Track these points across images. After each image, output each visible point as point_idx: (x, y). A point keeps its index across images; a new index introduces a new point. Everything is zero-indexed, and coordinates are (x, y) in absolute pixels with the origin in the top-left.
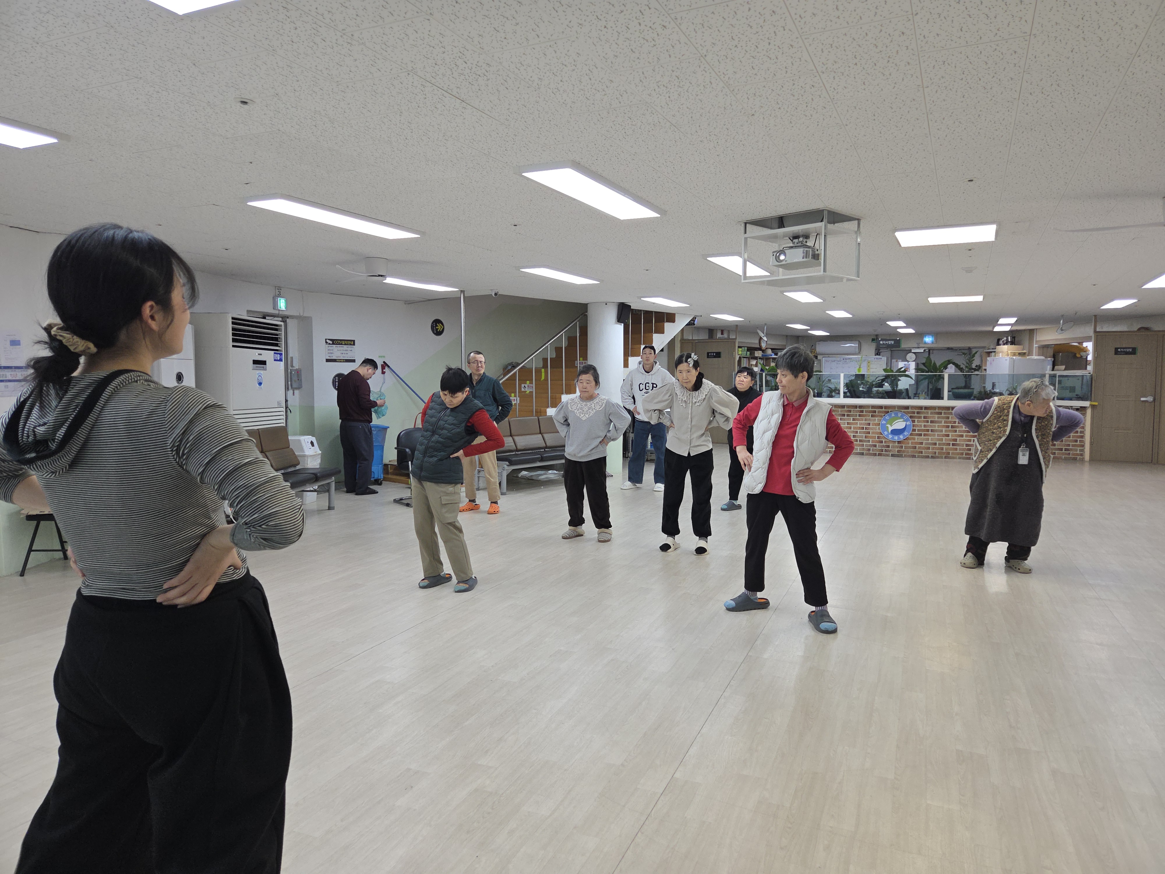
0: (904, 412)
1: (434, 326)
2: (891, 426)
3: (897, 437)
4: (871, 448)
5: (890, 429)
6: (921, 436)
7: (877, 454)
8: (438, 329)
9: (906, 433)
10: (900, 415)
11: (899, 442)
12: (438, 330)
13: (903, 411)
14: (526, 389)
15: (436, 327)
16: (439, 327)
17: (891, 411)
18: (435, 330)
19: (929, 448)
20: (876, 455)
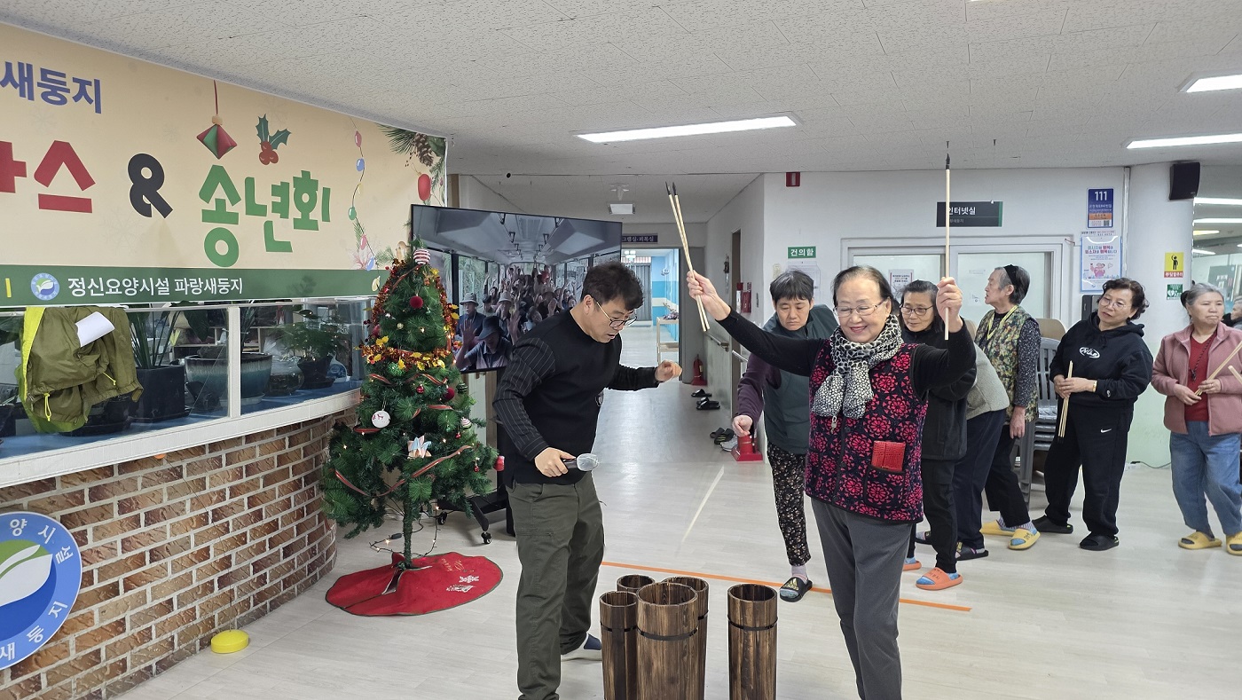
6: (118, 594)
9: (56, 608)
10: (18, 526)
19: (146, 635)
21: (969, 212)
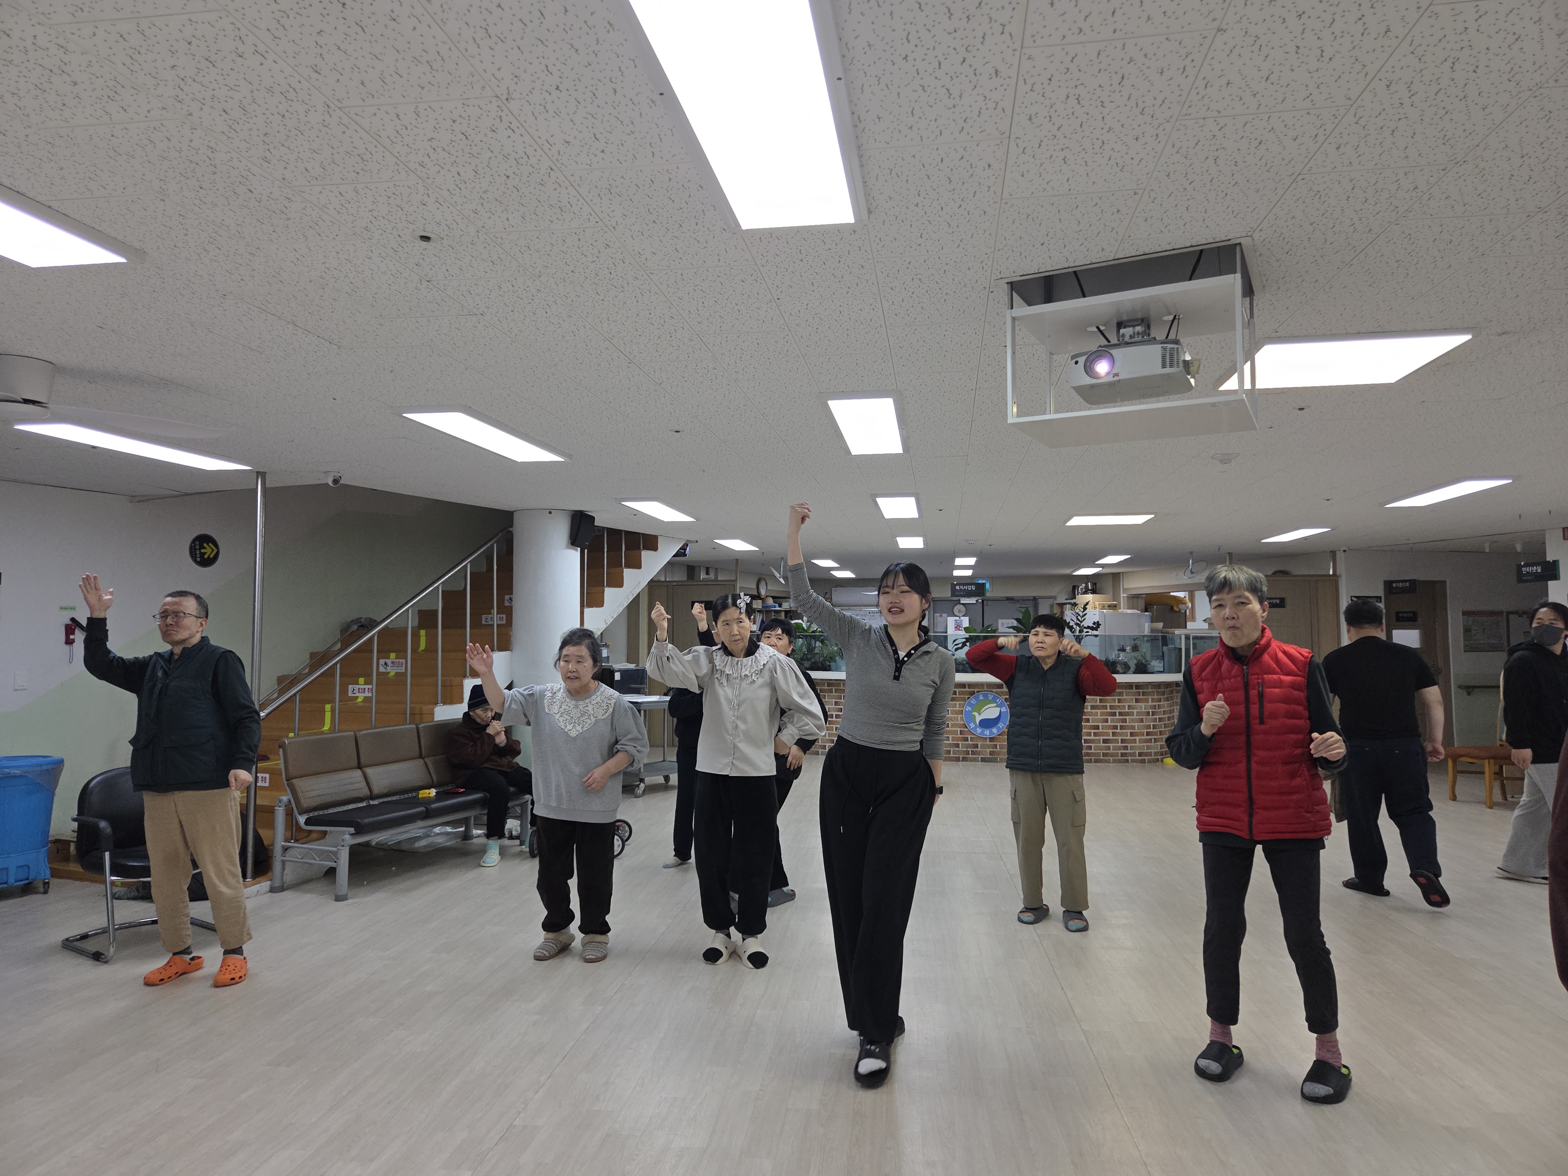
0: (996, 693)
1: (198, 547)
2: (980, 715)
3: (988, 731)
4: (952, 749)
5: (978, 718)
7: (961, 759)
8: (206, 553)
9: (1001, 725)
10: (991, 697)
11: (991, 739)
12: (206, 556)
13: (994, 690)
14: (389, 669)
15: (200, 549)
16: (208, 551)
17: (978, 692)
18: (198, 555)
20: (959, 761)
21: (1536, 570)
